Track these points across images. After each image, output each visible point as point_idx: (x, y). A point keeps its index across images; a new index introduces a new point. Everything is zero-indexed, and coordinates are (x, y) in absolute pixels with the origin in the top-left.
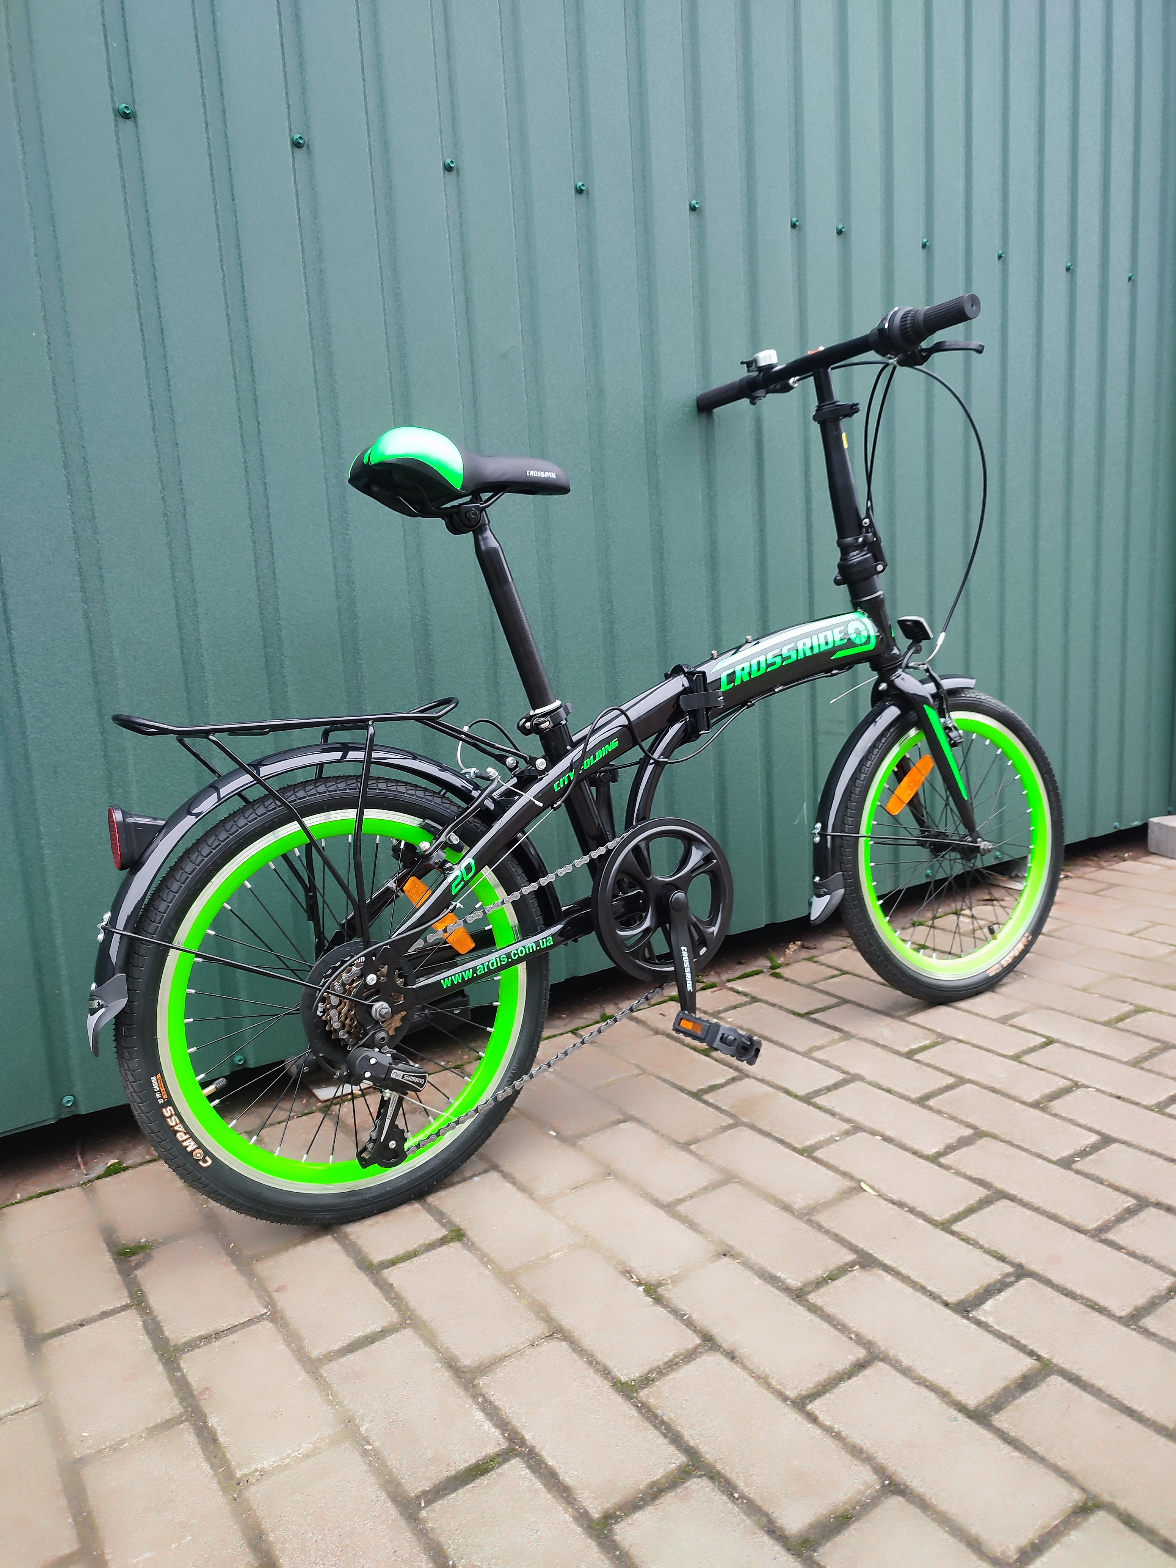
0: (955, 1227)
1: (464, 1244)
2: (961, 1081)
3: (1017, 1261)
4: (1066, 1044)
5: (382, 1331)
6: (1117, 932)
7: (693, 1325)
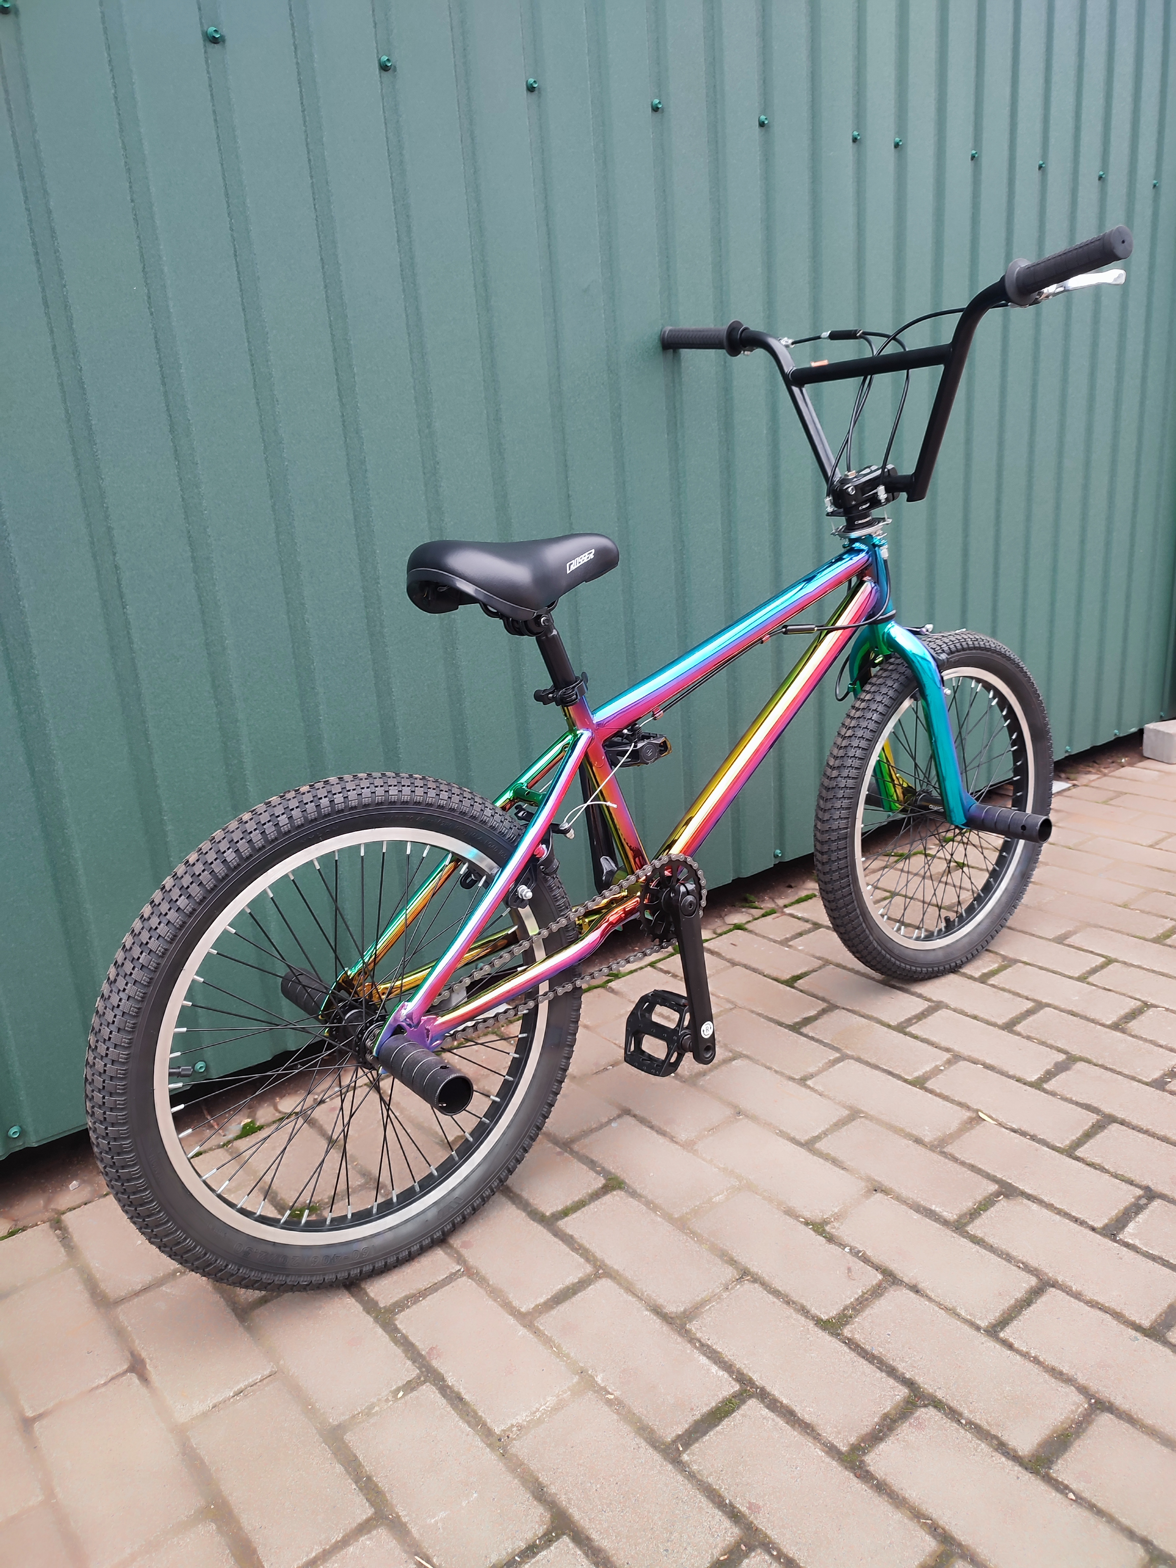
0: (1079, 1153)
1: (626, 1191)
2: (1040, 1006)
3: (1144, 1183)
4: (1125, 963)
5: (579, 1282)
6: (1139, 844)
7: (869, 1261)
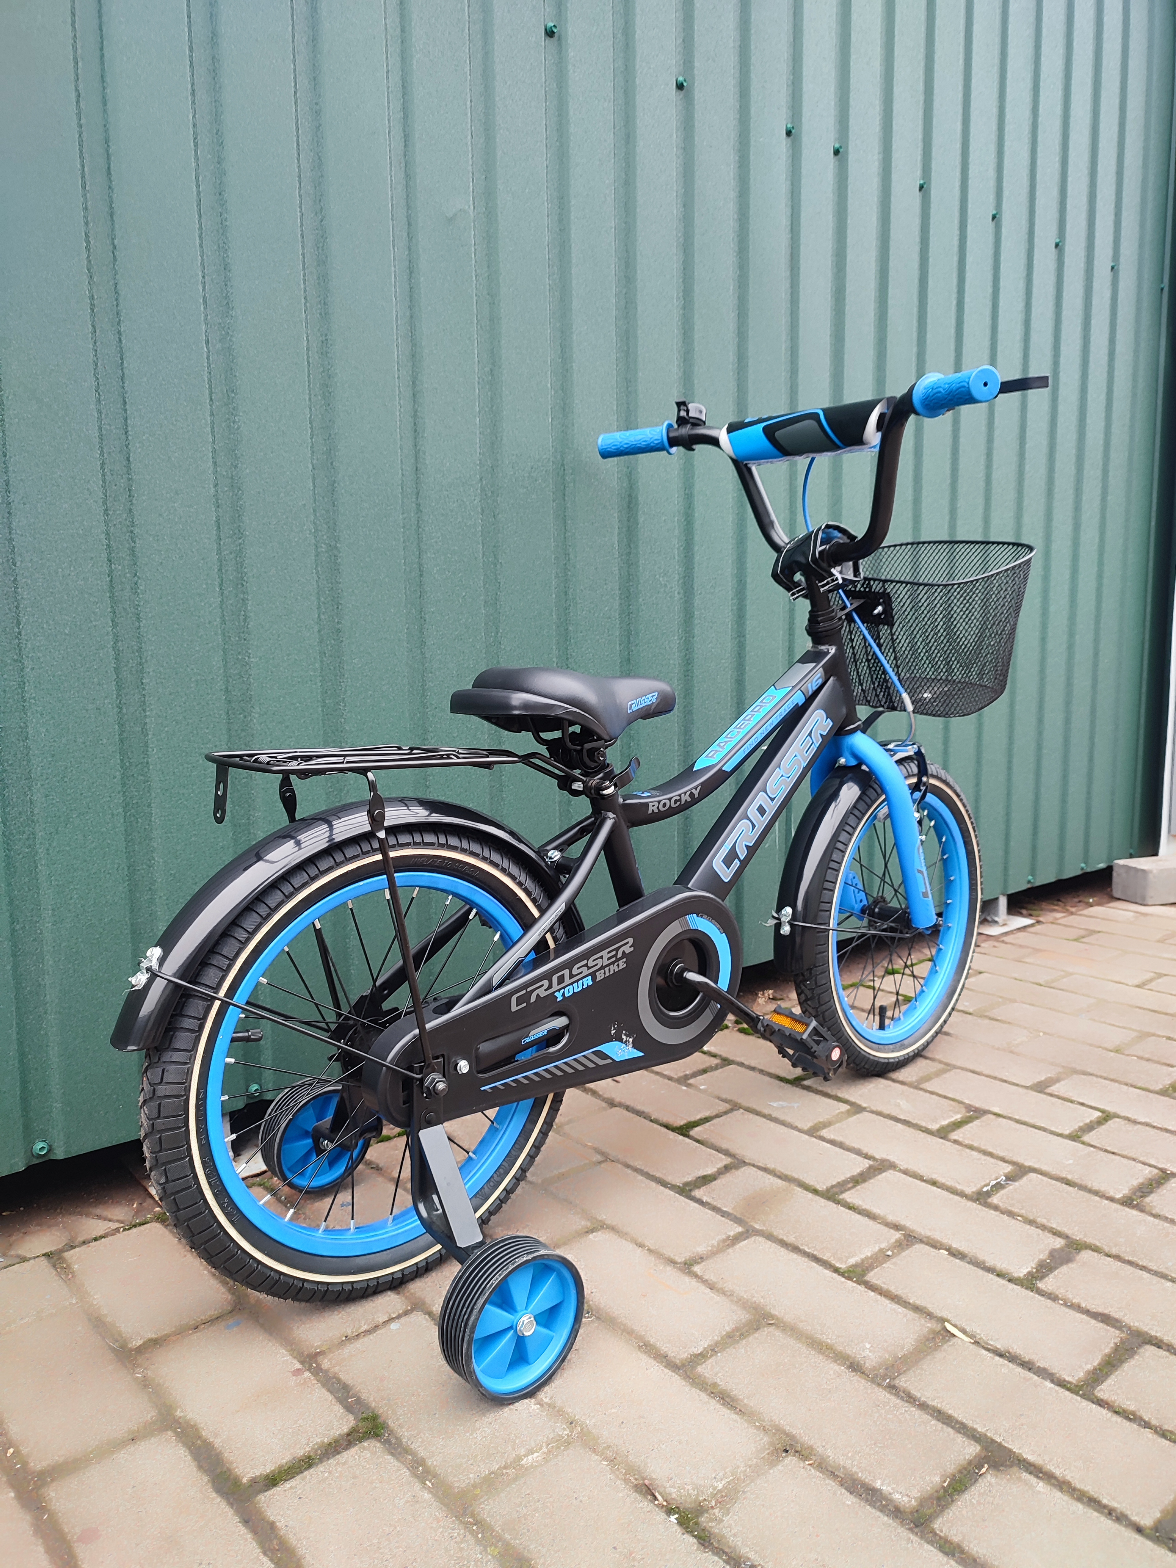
1: (384, 1443)
6: (1123, 984)
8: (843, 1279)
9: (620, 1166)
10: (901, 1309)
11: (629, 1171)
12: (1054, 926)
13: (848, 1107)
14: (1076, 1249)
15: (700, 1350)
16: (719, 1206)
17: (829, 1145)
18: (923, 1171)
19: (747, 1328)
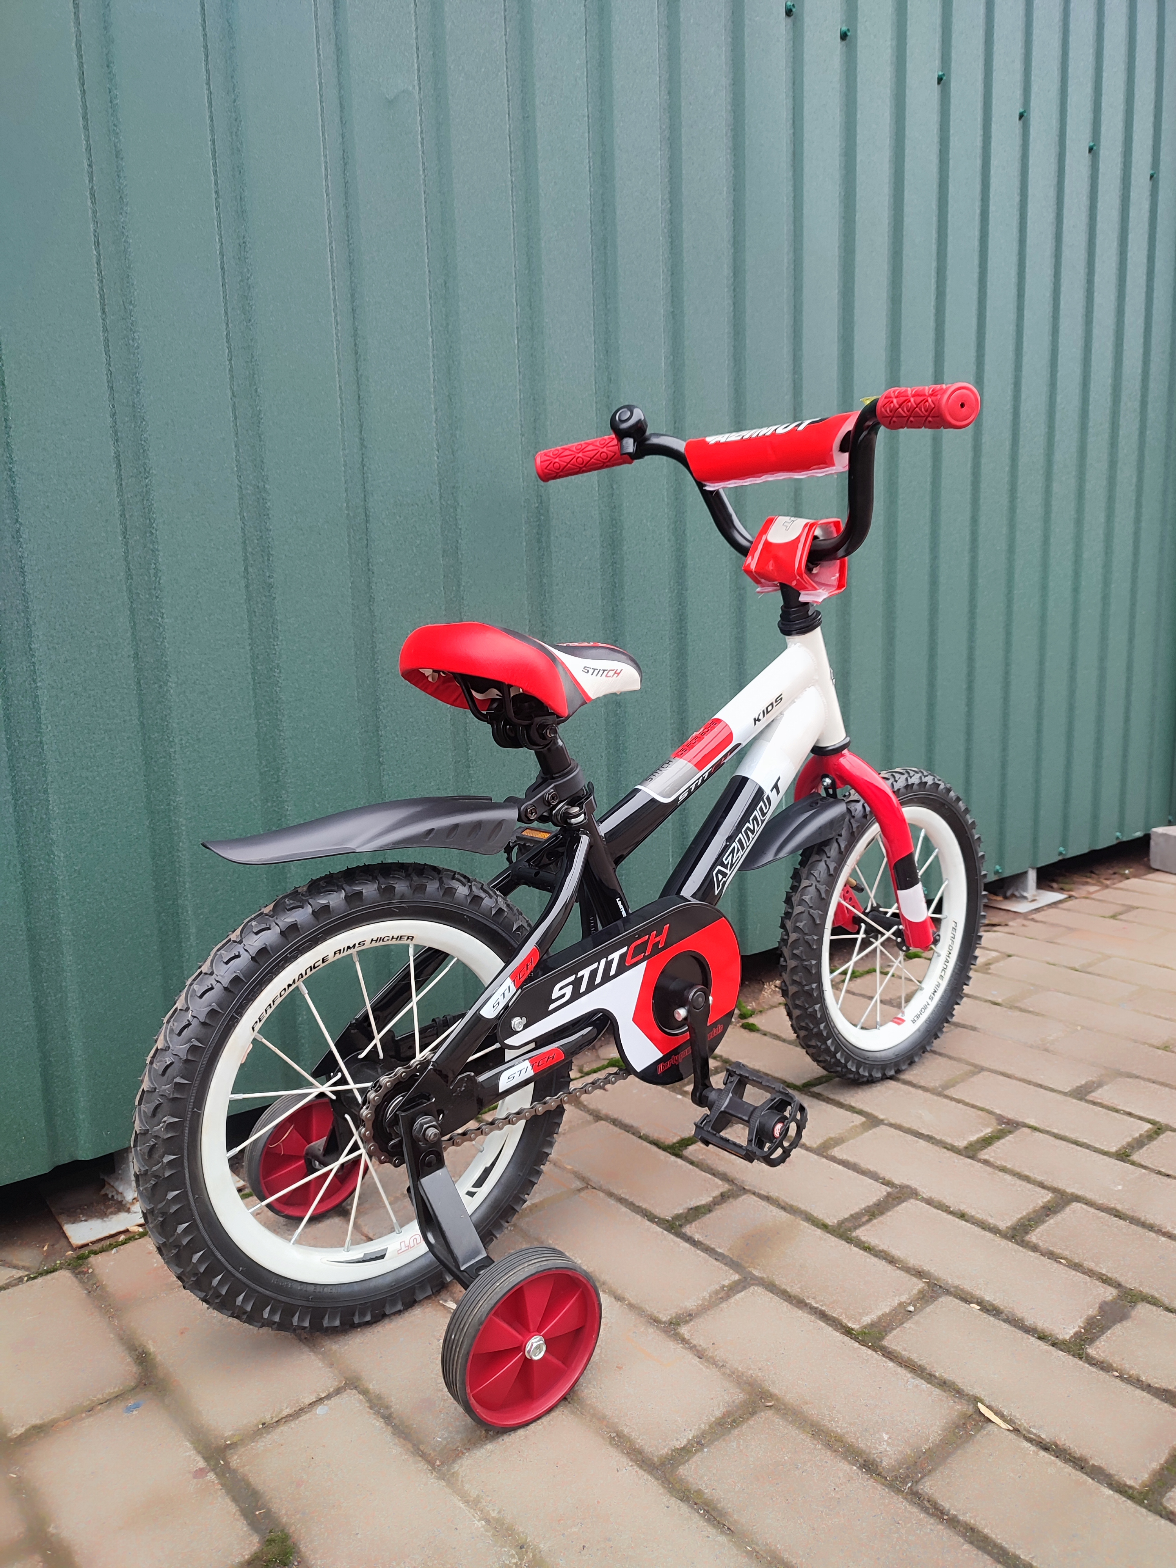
8: (856, 1345)
9: (601, 1194)
10: (924, 1385)
11: (612, 1202)
12: (1088, 901)
13: (864, 1119)
14: (1131, 1302)
15: (684, 1442)
16: (713, 1246)
17: (840, 1167)
18: (948, 1201)
19: (740, 1412)
